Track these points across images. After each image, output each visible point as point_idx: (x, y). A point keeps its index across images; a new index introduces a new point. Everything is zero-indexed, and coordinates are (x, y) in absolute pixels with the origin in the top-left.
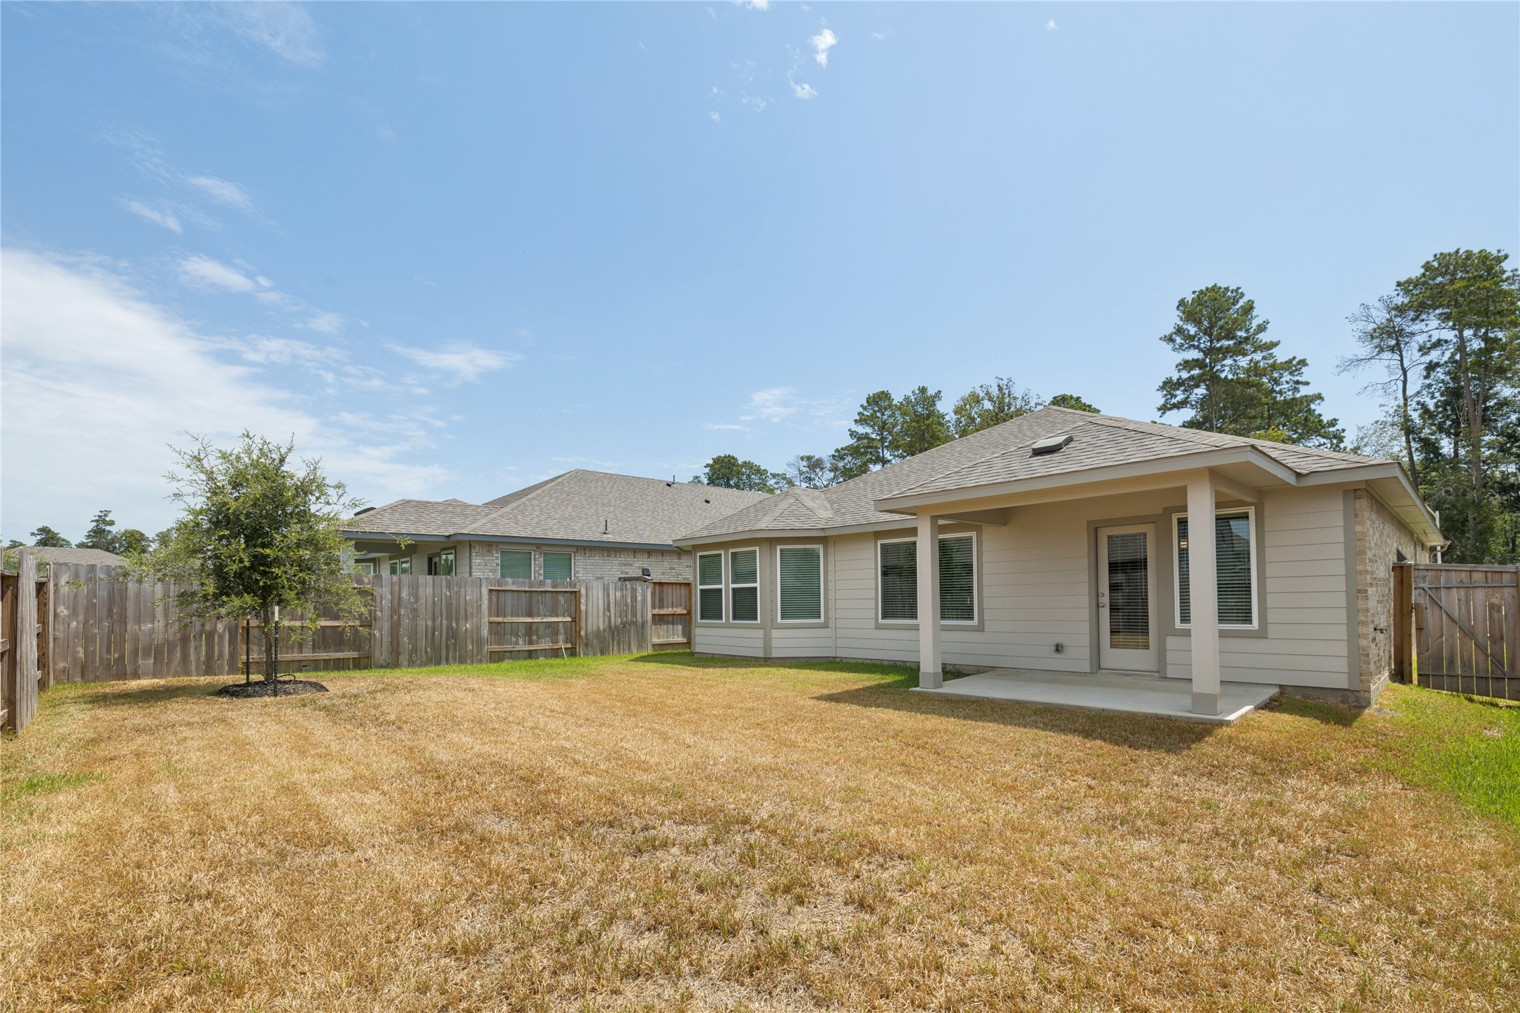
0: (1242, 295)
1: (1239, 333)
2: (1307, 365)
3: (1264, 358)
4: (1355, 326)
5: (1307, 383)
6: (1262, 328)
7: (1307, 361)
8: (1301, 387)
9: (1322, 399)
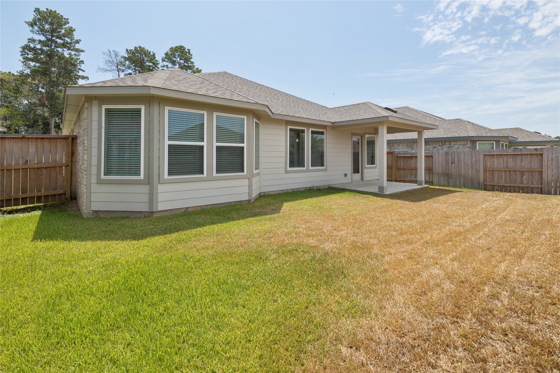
0: (68, 23)
1: (66, 39)
2: (83, 63)
3: (75, 55)
4: (104, 56)
5: (84, 71)
6: (78, 42)
7: (84, 62)
8: (80, 71)
9: (88, 79)
